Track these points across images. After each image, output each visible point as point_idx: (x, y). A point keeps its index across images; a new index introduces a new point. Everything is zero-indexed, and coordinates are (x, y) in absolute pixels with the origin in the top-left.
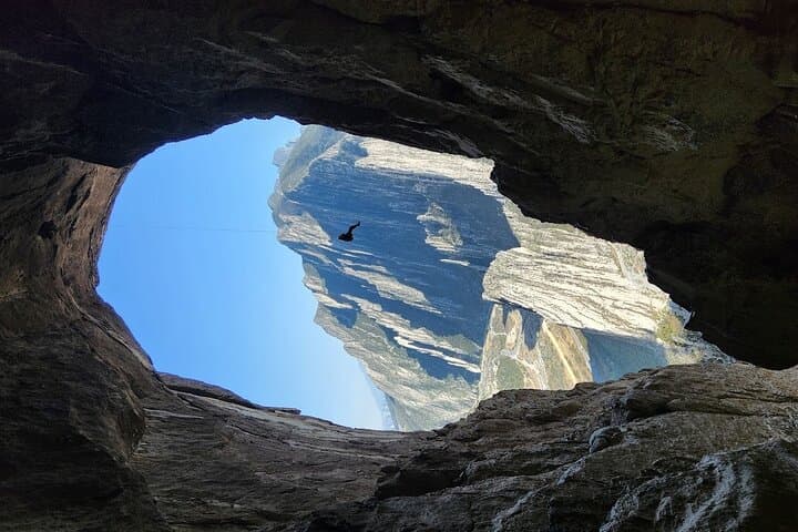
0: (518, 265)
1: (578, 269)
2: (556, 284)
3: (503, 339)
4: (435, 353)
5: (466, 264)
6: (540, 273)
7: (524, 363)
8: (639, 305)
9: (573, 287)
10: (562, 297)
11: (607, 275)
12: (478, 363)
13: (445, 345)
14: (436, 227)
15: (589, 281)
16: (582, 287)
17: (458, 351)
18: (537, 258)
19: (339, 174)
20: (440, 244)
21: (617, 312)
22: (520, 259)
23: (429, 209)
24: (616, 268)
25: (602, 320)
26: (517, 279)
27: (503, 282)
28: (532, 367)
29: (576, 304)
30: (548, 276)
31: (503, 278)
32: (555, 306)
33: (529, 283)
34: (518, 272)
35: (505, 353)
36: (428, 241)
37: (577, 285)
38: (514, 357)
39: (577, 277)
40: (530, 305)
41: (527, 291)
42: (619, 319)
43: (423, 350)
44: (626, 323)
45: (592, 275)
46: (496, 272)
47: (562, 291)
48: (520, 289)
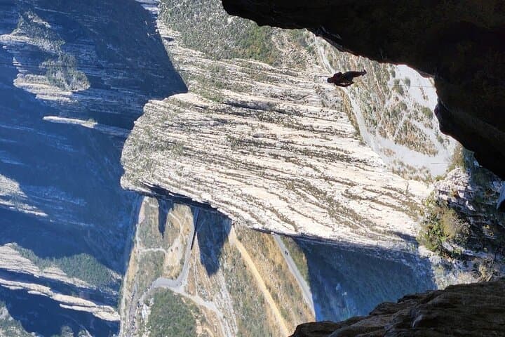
0: (184, 126)
1: (288, 131)
2: (250, 159)
3: (158, 260)
4: (35, 289)
5: (90, 124)
6: (223, 138)
7: (198, 300)
8: (389, 191)
9: (281, 164)
10: (261, 182)
11: (336, 142)
12: (115, 303)
13: (54, 272)
15: (306, 153)
16: (296, 162)
17: (79, 283)
18: (217, 111)
20: (42, 88)
21: (353, 205)
22: (188, 115)
23: (21, 21)
24: (350, 129)
25: (328, 220)
26: (182, 150)
27: (157, 156)
28: (211, 307)
29: (286, 194)
30: (237, 143)
31: (158, 148)
32: (250, 198)
33: (204, 157)
34: (182, 137)
35: (162, 283)
36: (19, 82)
37: (288, 159)
38: (179, 290)
39: (287, 145)
40: (207, 197)
41: (201, 170)
42: (356, 217)
43: (14, 285)
44: (368, 223)
45: (312, 142)
46: (144, 138)
47: (261, 171)
48: (188, 169)
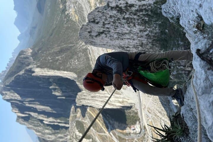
0: (84, 96)
1: (99, 94)
2: (95, 99)
3: (76, 116)
4: (56, 124)
5: (64, 98)
6: (90, 96)
7: (83, 121)
8: (116, 100)
9: (99, 99)
10: (97, 102)
11: (106, 95)
12: (68, 124)
13: (59, 121)
14: (55, 89)
15: (102, 97)
16: (101, 98)
17: (63, 122)
18: (89, 93)
19: (24, 78)
20: (57, 94)
21: (112, 103)
22: (85, 94)
23: (53, 85)
24: (107, 93)
25: (109, 105)
26: (84, 99)
27: (81, 100)
28: (86, 121)
29: (101, 103)
30: (92, 97)
31: (81, 99)
32: (97, 104)
33: (88, 99)
34: (84, 97)
35: (77, 119)
36: (53, 93)
37: (100, 98)
38: (80, 120)
39: (99, 96)
40: (90, 105)
41: (88, 101)
42: (113, 104)
44: (115, 105)
45: (102, 95)
46: (79, 98)
47: (97, 100)
48: (86, 101)
